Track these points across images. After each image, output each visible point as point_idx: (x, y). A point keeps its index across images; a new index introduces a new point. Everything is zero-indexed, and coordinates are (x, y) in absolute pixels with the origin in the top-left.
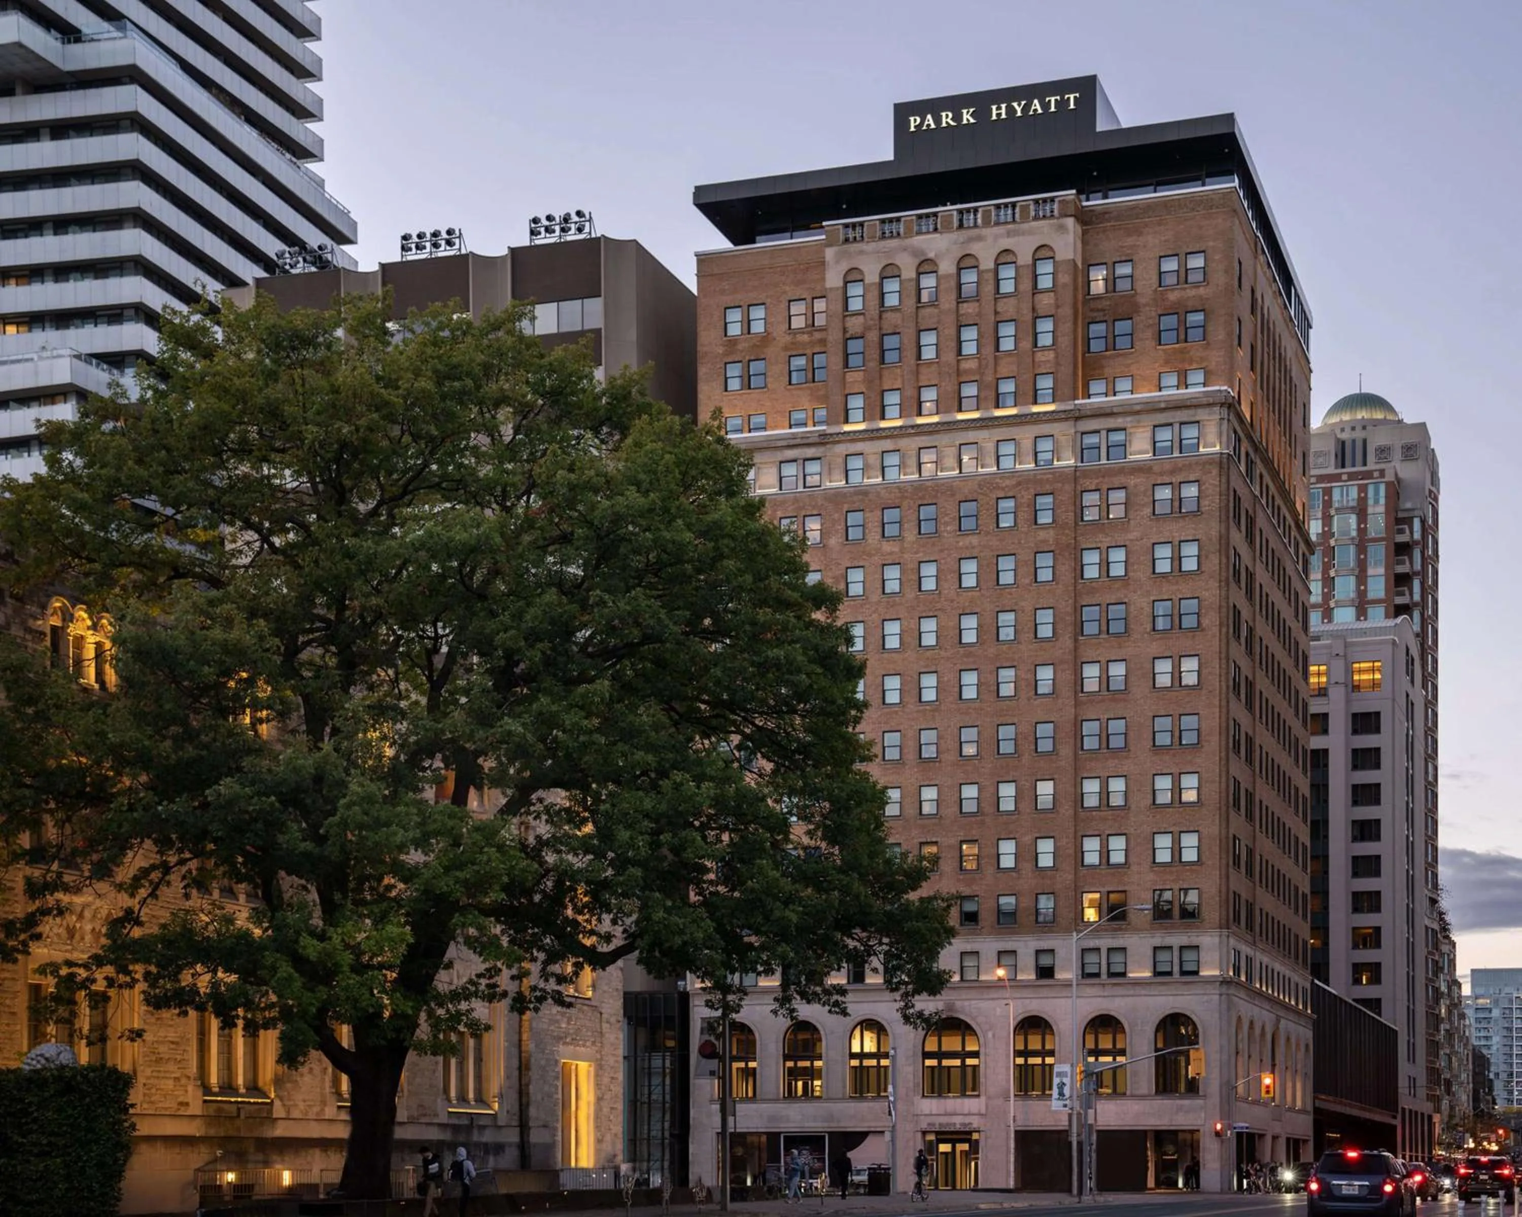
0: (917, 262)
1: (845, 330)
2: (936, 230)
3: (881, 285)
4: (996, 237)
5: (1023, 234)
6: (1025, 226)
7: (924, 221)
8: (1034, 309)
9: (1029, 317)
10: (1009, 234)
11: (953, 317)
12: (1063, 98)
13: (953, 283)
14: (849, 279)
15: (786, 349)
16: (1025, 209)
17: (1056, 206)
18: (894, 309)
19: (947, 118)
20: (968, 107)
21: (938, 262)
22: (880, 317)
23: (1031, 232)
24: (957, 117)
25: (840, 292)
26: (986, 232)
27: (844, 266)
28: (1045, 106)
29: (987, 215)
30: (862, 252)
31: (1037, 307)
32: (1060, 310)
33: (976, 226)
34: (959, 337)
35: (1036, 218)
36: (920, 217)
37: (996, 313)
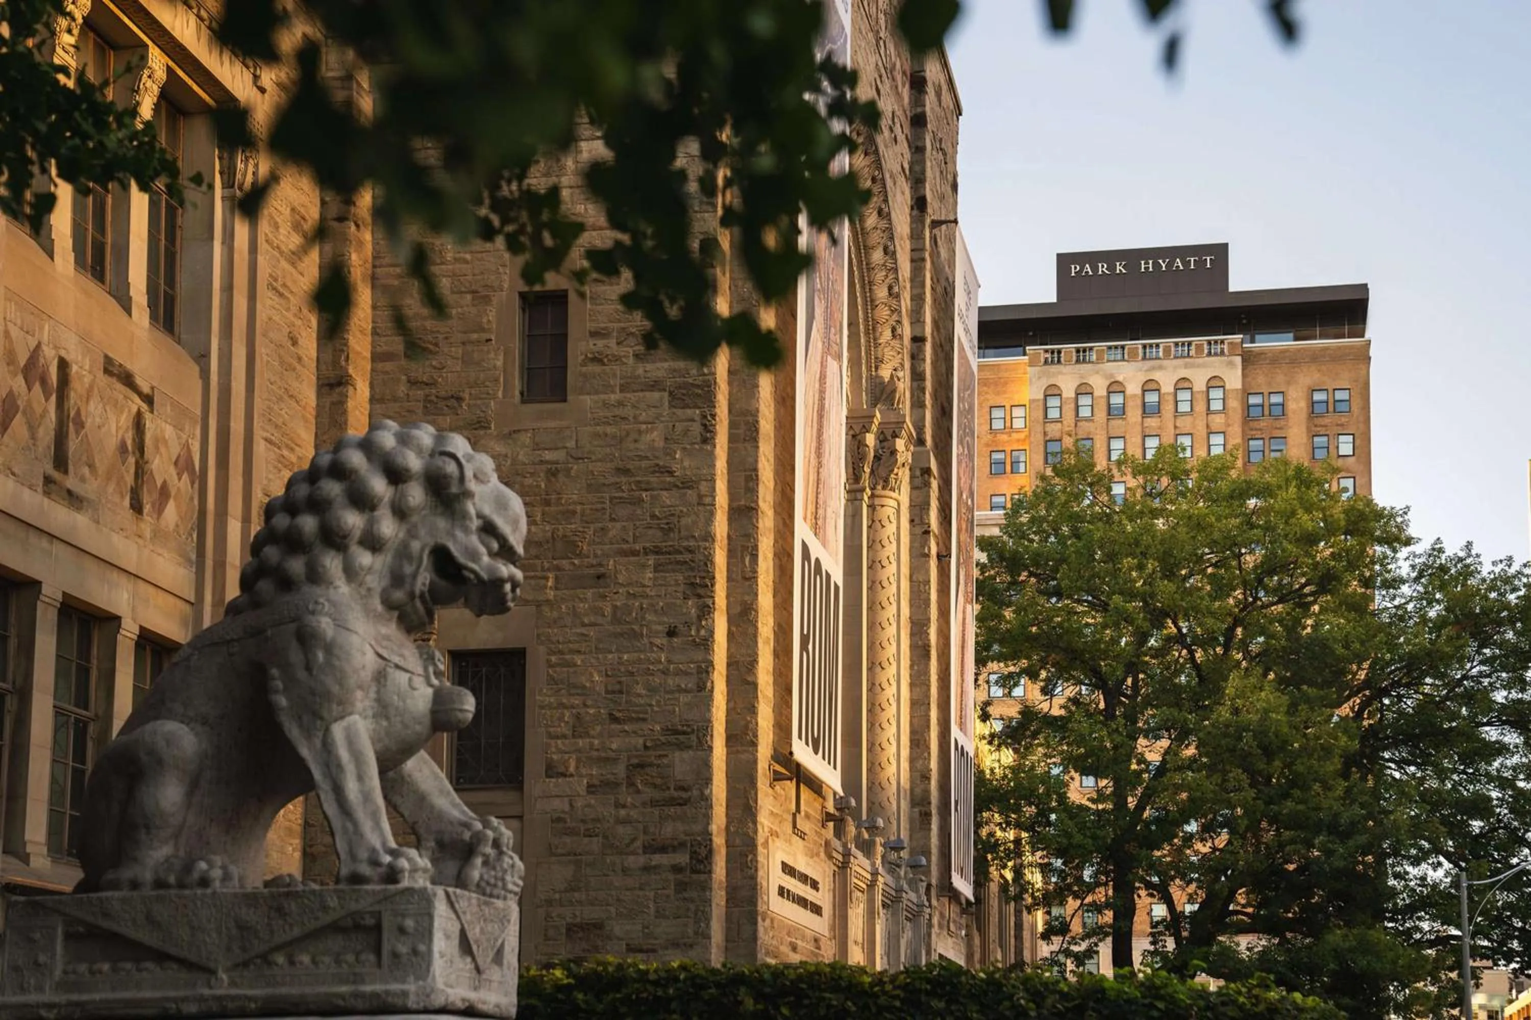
0: (1108, 383)
1: (1045, 434)
2: (1123, 360)
3: (1077, 399)
4: (1175, 368)
5: (1199, 366)
6: (1200, 361)
7: (1113, 351)
8: (1208, 426)
9: (1204, 432)
10: (1186, 366)
11: (1139, 428)
12: (1200, 258)
13: (1139, 402)
14: (1049, 393)
15: (987, 445)
16: (1199, 348)
17: (1226, 347)
18: (1087, 419)
19: (1102, 268)
20: (1120, 261)
21: (1126, 384)
22: (1076, 425)
23: (1203, 366)
24: (1112, 268)
25: (1041, 403)
26: (1166, 363)
27: (1045, 383)
28: (1186, 264)
29: (1167, 351)
30: (1060, 373)
31: (1211, 425)
32: (1230, 429)
33: (1158, 358)
34: (1144, 444)
35: (1209, 354)
36: (1110, 348)
37: (1176, 427)
